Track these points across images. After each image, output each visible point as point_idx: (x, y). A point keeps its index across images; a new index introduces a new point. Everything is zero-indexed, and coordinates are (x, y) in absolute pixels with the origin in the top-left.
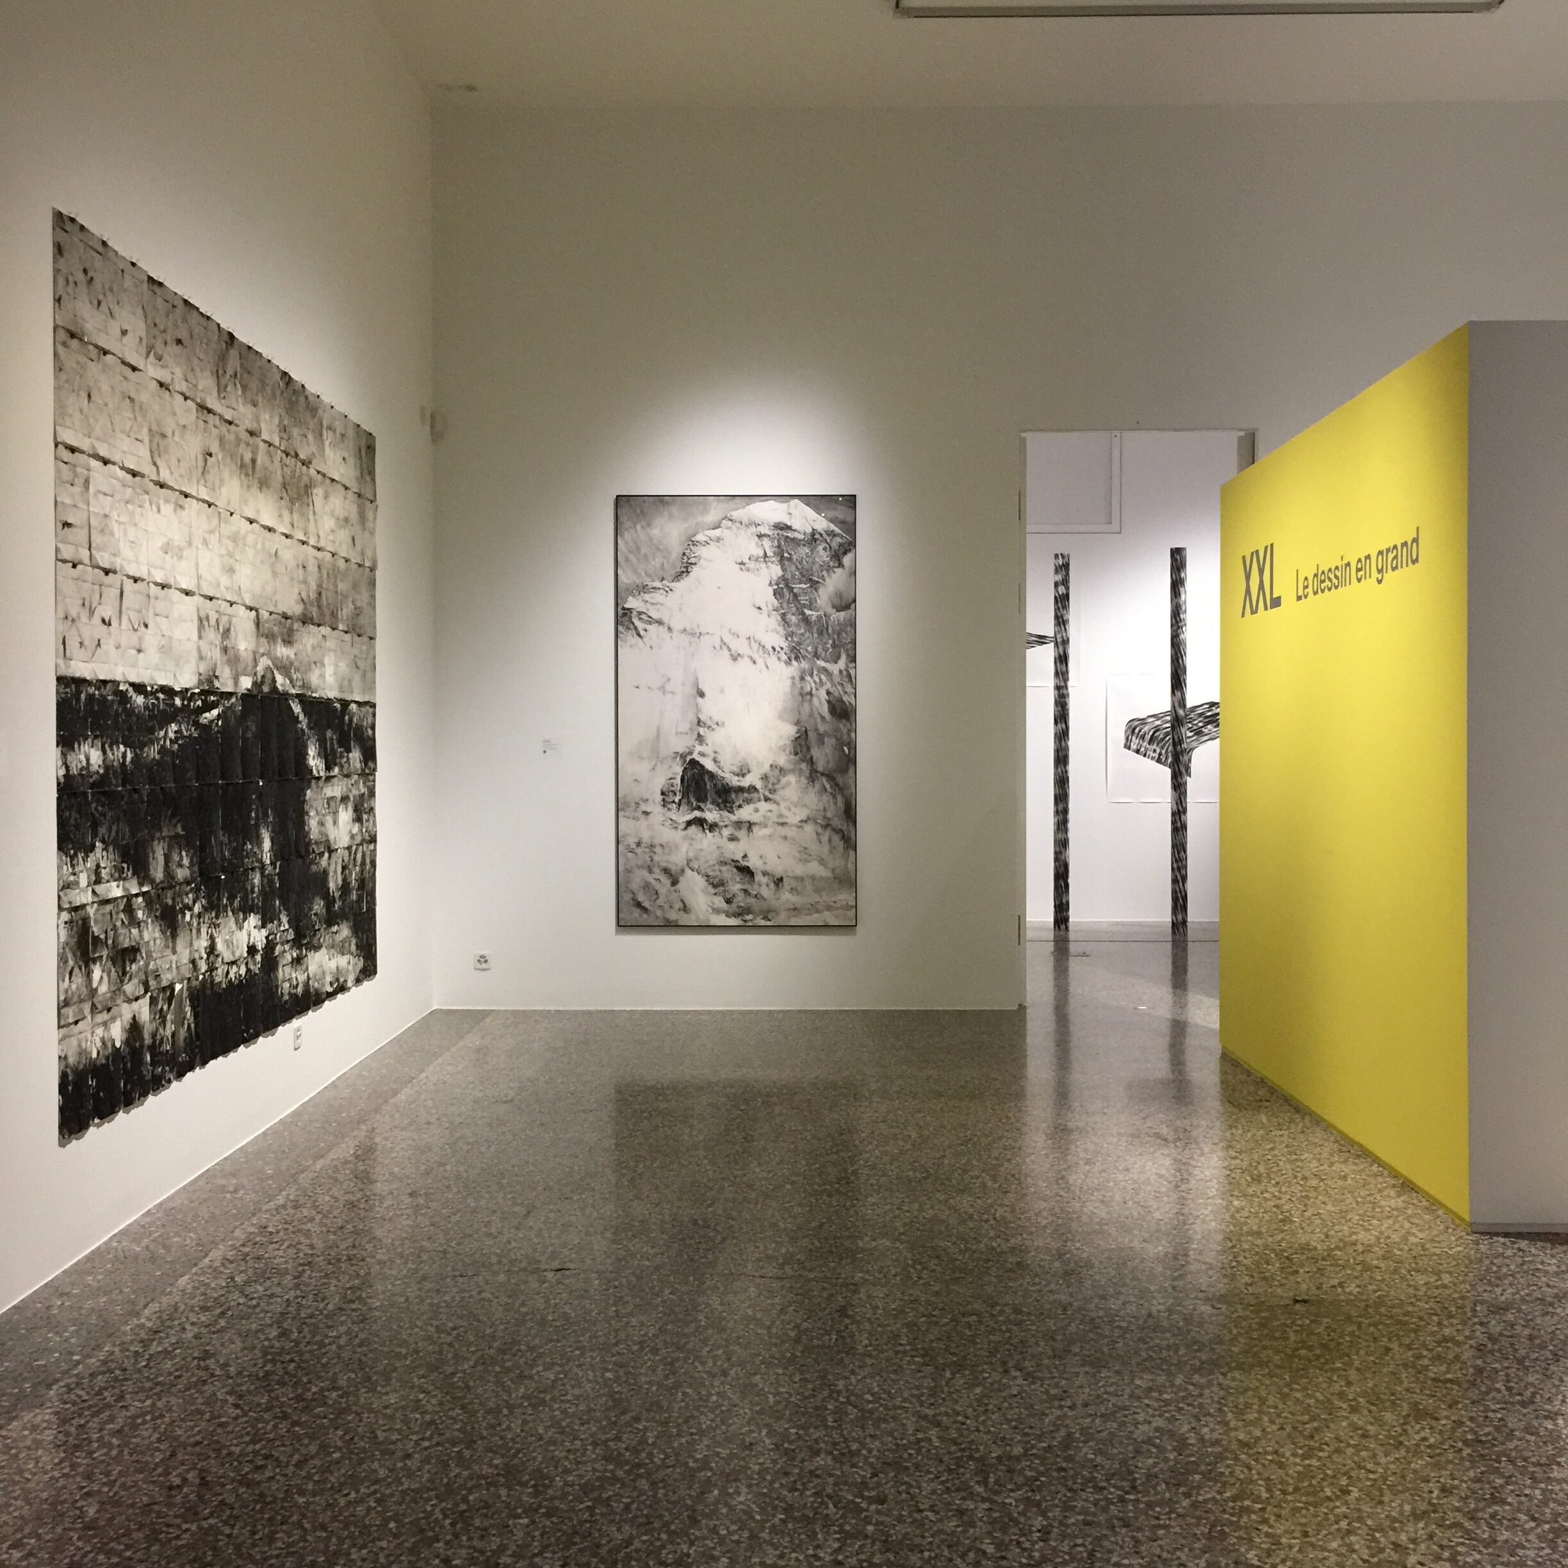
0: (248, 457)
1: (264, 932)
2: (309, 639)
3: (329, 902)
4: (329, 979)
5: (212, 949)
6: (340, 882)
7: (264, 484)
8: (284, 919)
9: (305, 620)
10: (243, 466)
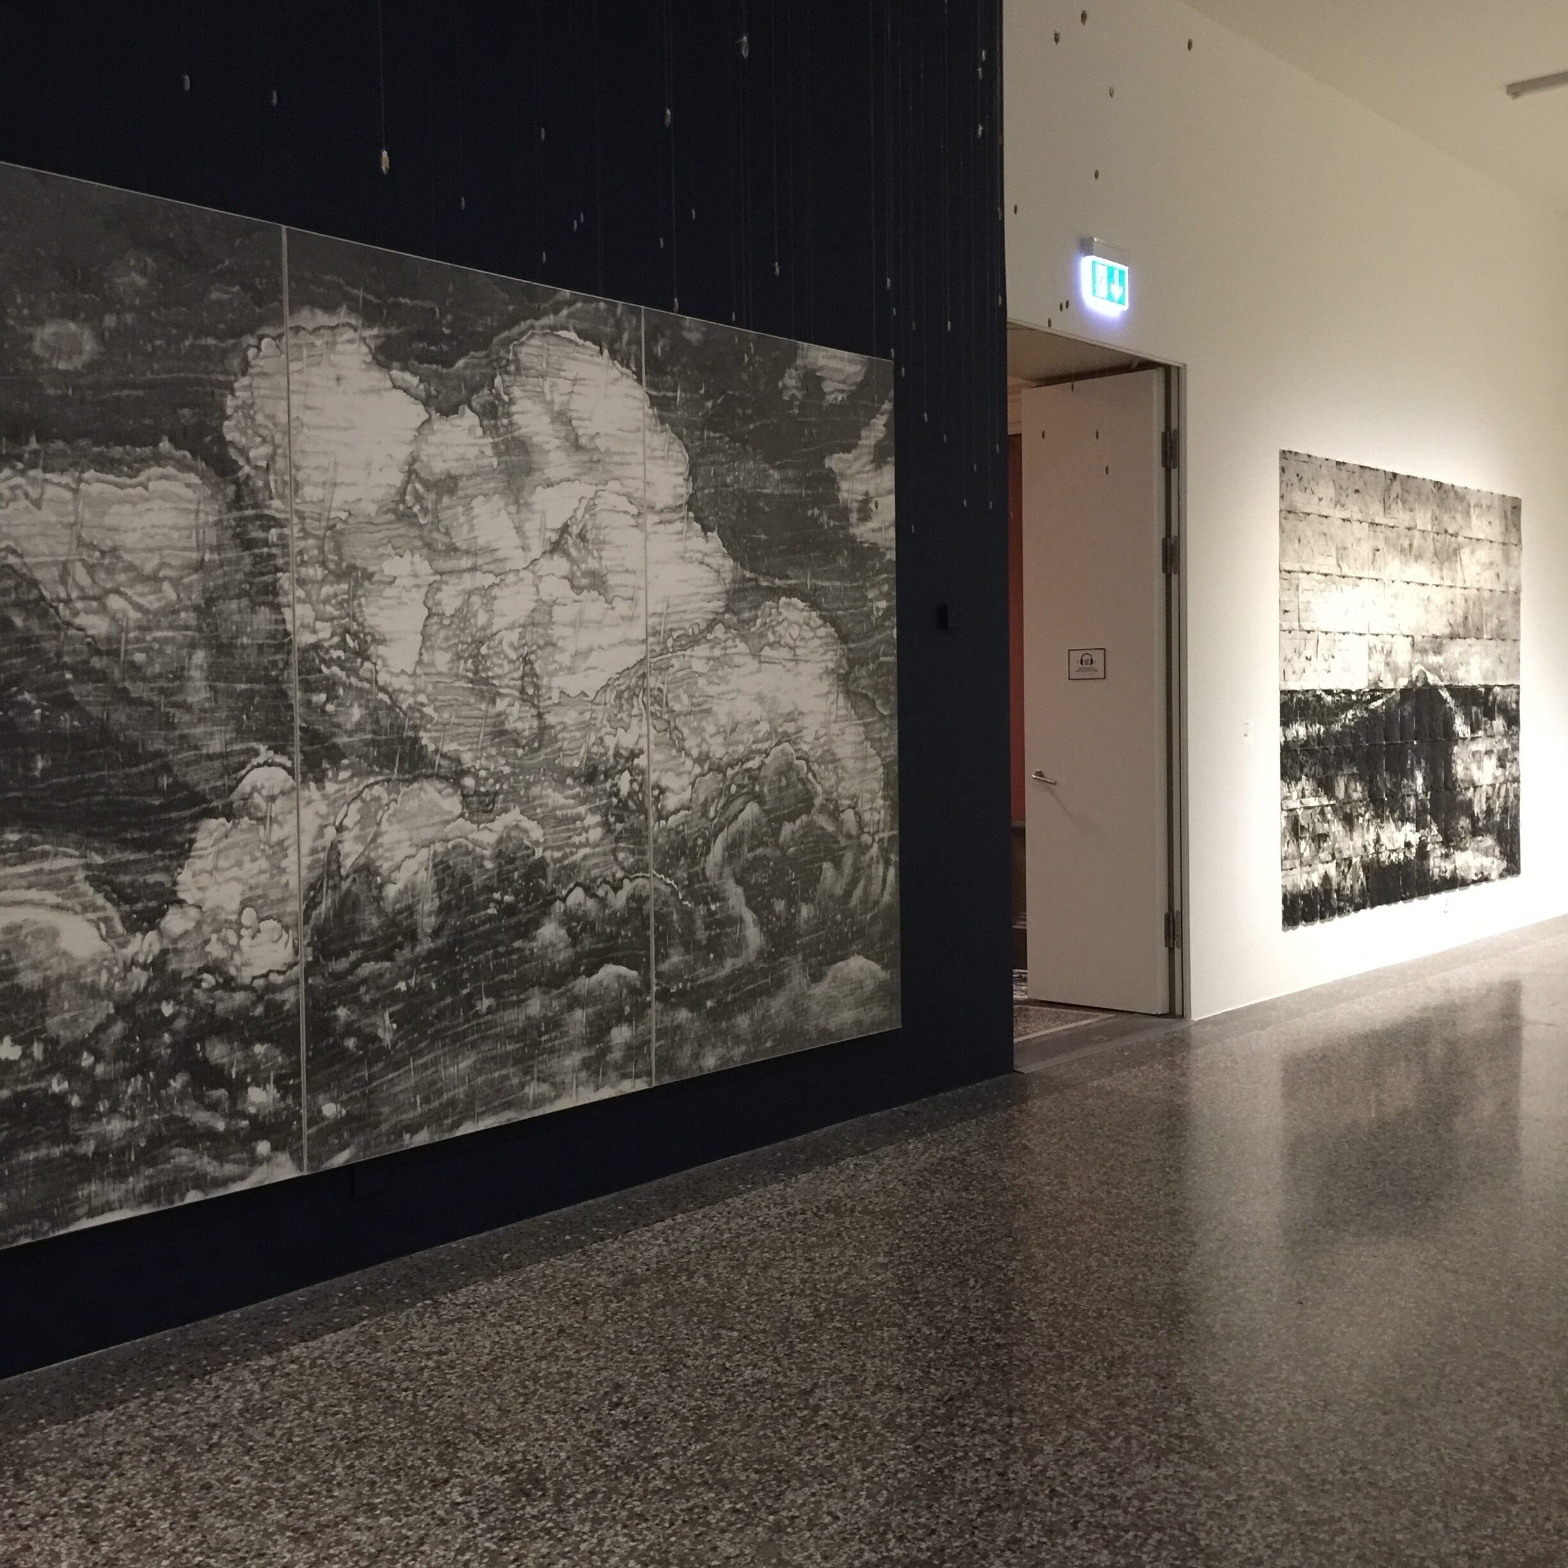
0: (1406, 544)
1: (1418, 835)
2: (1455, 649)
3: (1474, 820)
4: (1474, 871)
5: (1377, 841)
6: (1484, 808)
7: (1419, 557)
8: (1434, 828)
9: (1452, 637)
10: (1402, 550)
